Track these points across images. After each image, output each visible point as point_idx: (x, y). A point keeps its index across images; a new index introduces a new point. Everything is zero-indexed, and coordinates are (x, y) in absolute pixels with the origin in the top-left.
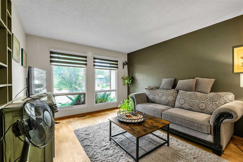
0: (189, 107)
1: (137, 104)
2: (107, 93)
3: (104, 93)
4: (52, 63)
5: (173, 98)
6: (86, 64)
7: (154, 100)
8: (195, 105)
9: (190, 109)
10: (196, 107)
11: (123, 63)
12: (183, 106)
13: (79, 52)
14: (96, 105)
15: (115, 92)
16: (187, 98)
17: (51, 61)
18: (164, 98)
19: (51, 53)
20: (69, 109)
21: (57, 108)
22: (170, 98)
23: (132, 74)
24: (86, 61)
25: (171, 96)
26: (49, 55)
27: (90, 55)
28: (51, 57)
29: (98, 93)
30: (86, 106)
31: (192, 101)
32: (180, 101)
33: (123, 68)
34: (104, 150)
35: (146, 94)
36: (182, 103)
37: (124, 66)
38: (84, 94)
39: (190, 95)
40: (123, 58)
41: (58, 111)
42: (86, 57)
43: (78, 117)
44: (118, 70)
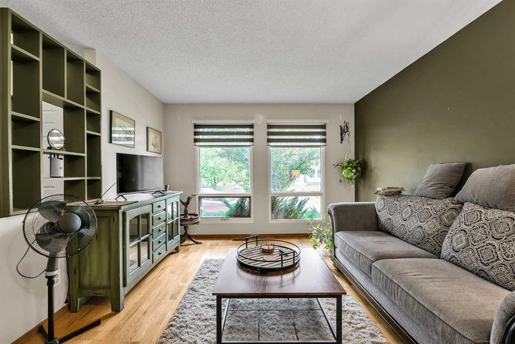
0: (479, 265)
1: (338, 231)
2: (300, 199)
3: (291, 198)
4: (198, 144)
5: (439, 227)
6: (252, 140)
7: (388, 227)
8: (502, 261)
9: (483, 274)
10: (503, 269)
11: (341, 129)
12: (460, 256)
13: (243, 119)
14: (271, 222)
15: (320, 197)
16: (479, 234)
17: (196, 140)
18: (412, 225)
19: (196, 126)
20: (223, 222)
21: (198, 218)
22: (430, 226)
23: (363, 155)
24: (252, 133)
25: (434, 220)
26: (192, 130)
27: (260, 121)
28: (196, 133)
29: (280, 198)
30: (252, 222)
31: (494, 243)
32: (454, 239)
33: (342, 139)
34: (206, 306)
35: (376, 206)
36: (457, 247)
37: (343, 135)
38: (250, 197)
39: (493, 224)
40: (341, 117)
41: (198, 222)
42: (252, 126)
43: (234, 240)
44: (326, 147)
